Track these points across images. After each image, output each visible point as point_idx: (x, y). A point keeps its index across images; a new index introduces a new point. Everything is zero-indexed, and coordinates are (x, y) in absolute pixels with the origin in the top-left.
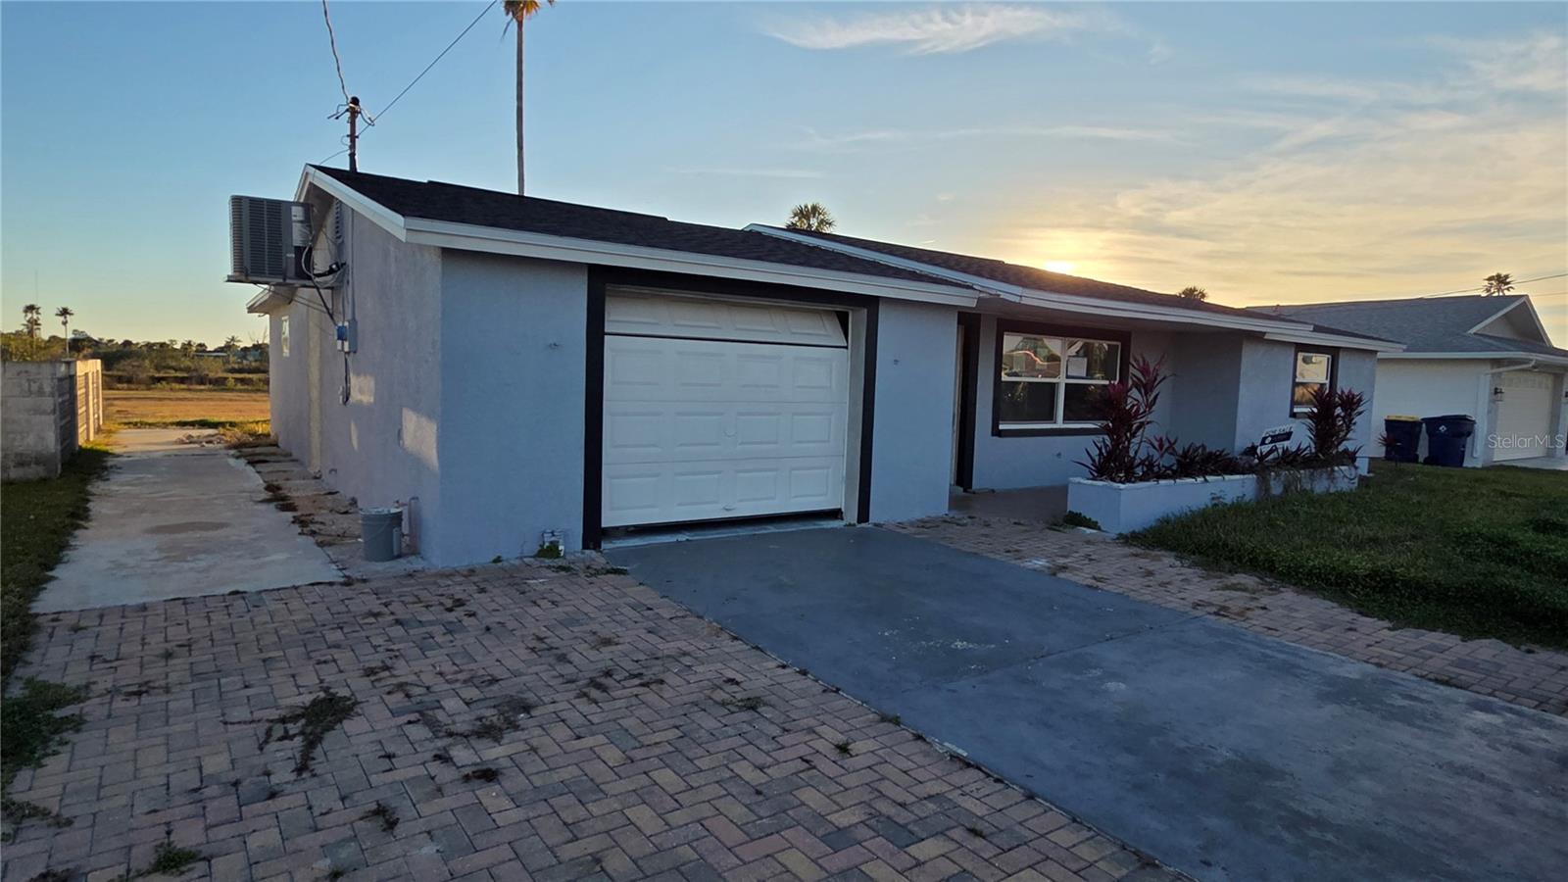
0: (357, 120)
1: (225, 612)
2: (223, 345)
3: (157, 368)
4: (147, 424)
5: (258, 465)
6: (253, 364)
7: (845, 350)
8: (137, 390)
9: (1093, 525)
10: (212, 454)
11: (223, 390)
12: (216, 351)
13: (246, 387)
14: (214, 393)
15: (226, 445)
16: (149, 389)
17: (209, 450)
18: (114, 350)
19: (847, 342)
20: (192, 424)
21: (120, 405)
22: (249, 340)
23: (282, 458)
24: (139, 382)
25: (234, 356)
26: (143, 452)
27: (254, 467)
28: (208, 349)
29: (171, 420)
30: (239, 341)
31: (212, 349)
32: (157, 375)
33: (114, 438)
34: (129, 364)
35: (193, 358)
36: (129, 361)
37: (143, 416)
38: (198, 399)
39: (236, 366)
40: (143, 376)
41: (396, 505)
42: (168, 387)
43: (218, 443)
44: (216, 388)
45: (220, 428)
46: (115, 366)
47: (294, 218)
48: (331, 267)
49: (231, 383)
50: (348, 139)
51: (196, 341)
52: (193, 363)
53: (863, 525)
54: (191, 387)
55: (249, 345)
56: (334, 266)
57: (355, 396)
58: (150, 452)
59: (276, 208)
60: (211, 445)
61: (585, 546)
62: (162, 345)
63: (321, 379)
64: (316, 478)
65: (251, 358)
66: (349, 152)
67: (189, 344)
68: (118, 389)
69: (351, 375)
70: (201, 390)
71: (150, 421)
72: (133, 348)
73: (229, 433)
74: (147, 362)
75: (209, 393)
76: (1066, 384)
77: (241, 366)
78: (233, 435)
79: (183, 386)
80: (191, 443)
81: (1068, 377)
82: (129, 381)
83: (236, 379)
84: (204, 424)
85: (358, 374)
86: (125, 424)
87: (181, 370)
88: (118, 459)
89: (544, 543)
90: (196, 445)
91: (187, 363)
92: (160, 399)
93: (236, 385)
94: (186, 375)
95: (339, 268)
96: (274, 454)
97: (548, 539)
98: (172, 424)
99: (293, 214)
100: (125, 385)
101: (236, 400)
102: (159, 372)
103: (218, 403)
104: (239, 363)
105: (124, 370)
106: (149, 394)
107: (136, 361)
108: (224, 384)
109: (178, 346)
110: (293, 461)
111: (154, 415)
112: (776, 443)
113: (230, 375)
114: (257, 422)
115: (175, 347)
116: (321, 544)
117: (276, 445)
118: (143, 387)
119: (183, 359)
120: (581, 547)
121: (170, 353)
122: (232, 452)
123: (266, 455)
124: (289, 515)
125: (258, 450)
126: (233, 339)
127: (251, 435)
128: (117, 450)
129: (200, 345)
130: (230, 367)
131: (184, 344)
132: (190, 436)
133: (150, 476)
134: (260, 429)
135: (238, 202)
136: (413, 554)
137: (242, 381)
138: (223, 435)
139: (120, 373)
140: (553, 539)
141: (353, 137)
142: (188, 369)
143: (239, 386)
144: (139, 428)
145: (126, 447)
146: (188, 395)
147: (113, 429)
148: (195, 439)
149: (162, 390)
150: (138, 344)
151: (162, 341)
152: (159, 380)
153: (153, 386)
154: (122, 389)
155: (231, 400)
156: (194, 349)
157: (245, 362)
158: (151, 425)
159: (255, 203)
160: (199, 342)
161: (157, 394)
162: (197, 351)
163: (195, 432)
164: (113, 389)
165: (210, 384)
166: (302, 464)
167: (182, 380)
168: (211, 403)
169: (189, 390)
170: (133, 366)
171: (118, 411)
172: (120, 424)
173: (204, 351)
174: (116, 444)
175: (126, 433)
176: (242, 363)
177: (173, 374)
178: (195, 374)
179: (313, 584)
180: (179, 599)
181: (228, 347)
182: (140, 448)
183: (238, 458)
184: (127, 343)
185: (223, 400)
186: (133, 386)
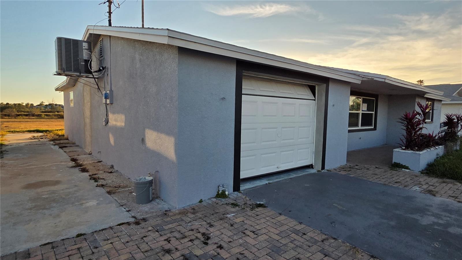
0: (111, 5)
1: (79, 255)
2: (39, 104)
3: (18, 111)
4: (16, 131)
5: (64, 148)
6: (49, 110)
7: (314, 101)
8: (12, 119)
9: (407, 168)
10: (44, 144)
11: (40, 118)
12: (36, 106)
13: (48, 117)
14: (37, 119)
15: (49, 139)
16: (15, 118)
17: (42, 142)
18: (3, 106)
19: (315, 98)
20: (34, 131)
21: (6, 124)
22: (48, 103)
23: (72, 145)
24: (12, 116)
25: (43, 107)
26: (17, 143)
27: (62, 149)
28: (34, 105)
29: (25, 130)
30: (44, 103)
31: (35, 105)
32: (18, 114)
33: (5, 138)
34: (8, 110)
35: (29, 108)
36: (8, 109)
37: (15, 128)
38: (33, 122)
39: (44, 111)
40: (13, 114)
41: (149, 175)
42: (22, 117)
43: (45, 139)
44: (38, 118)
45: (44, 133)
46: (4, 111)
47: (84, 48)
48: (100, 68)
49: (43, 116)
50: (108, 14)
51: (30, 103)
52: (30, 110)
53: (323, 171)
54: (30, 117)
55: (48, 104)
56: (101, 68)
57: (112, 122)
58: (19, 143)
59: (76, 43)
60: (42, 140)
61: (234, 191)
62: (19, 104)
63: (91, 115)
64: (90, 154)
65: (48, 108)
66: (108, 19)
67: (28, 104)
68: (5, 119)
69: (109, 113)
70: (33, 118)
71: (18, 130)
72: (9, 105)
73: (49, 135)
74: (14, 110)
75: (36, 119)
76: (362, 113)
77: (45, 110)
78: (50, 136)
79: (27, 117)
80: (34, 139)
81: (362, 111)
82: (9, 116)
83: (45, 115)
84: (38, 131)
85: (114, 113)
86: (8, 132)
87: (26, 112)
88: (6, 147)
89: (219, 190)
90: (37, 140)
91: (28, 110)
92: (20, 122)
93: (44, 117)
94: (27, 113)
95: (103, 69)
96: (68, 143)
97: (221, 189)
98: (26, 131)
99: (83, 46)
100: (7, 117)
101: (46, 122)
102: (18, 113)
103: (40, 123)
104: (44, 110)
105: (7, 112)
106: (16, 120)
107: (11, 109)
108: (40, 116)
109: (24, 105)
110: (76, 146)
111: (18, 128)
112: (293, 139)
113: (42, 113)
114: (57, 130)
115: (23, 105)
116: (109, 193)
117: (67, 139)
118: (13, 117)
119: (26, 109)
120: (233, 191)
121: (22, 107)
122: (52, 142)
123: (65, 144)
124: (86, 174)
125: (62, 142)
126: (42, 102)
127: (57, 135)
128: (6, 143)
129: (32, 104)
130: (41, 111)
131: (26, 104)
132: (34, 137)
133: (20, 155)
134: (60, 133)
135: (59, 40)
136: (157, 198)
137: (47, 115)
138: (46, 136)
139: (5, 113)
140: (223, 189)
141: (110, 13)
142: (28, 112)
143: (46, 117)
144: (14, 133)
145: (9, 141)
146: (29, 120)
147: (4, 134)
148: (36, 137)
149: (20, 118)
150: (11, 104)
151: (19, 103)
152: (19, 115)
153: (17, 117)
154: (7, 119)
155: (44, 122)
156: (30, 105)
157: (46, 109)
158: (18, 132)
159: (68, 41)
160: (31, 103)
161: (18, 120)
162: (30, 106)
163: (36, 135)
164: (3, 118)
165: (36, 116)
166: (81, 148)
167: (26, 115)
168: (38, 123)
169: (29, 118)
170: (10, 111)
171: (5, 126)
172: (6, 132)
173: (33, 106)
174: (5, 140)
175: (9, 135)
176: (45, 109)
177: (23, 113)
178: (30, 113)
179: (119, 225)
180: (48, 243)
181: (41, 105)
182: (16, 142)
183: (55, 145)
184: (8, 104)
185: (41, 122)
186: (10, 117)
